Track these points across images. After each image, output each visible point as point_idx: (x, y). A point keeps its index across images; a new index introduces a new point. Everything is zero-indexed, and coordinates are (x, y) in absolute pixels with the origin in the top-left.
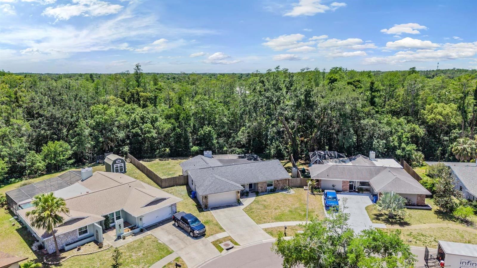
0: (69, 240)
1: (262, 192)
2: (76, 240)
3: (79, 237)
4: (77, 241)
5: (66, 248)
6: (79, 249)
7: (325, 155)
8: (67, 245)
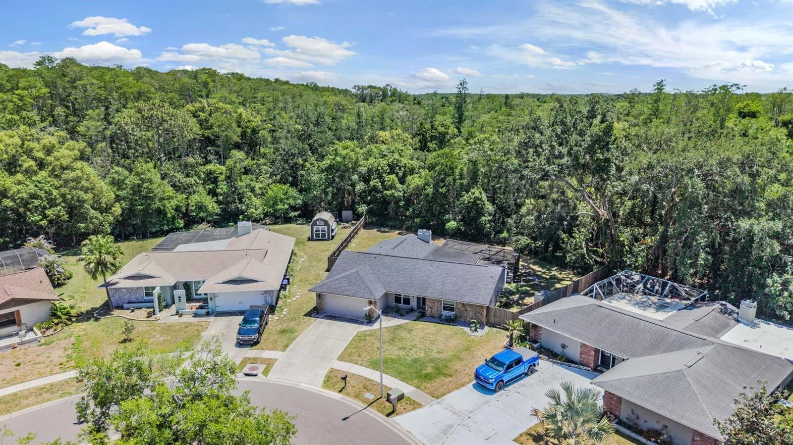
0: (133, 298)
1: (432, 316)
2: (141, 300)
3: (146, 298)
4: (142, 302)
5: (125, 306)
6: (133, 311)
7: (638, 283)
8: (129, 303)
